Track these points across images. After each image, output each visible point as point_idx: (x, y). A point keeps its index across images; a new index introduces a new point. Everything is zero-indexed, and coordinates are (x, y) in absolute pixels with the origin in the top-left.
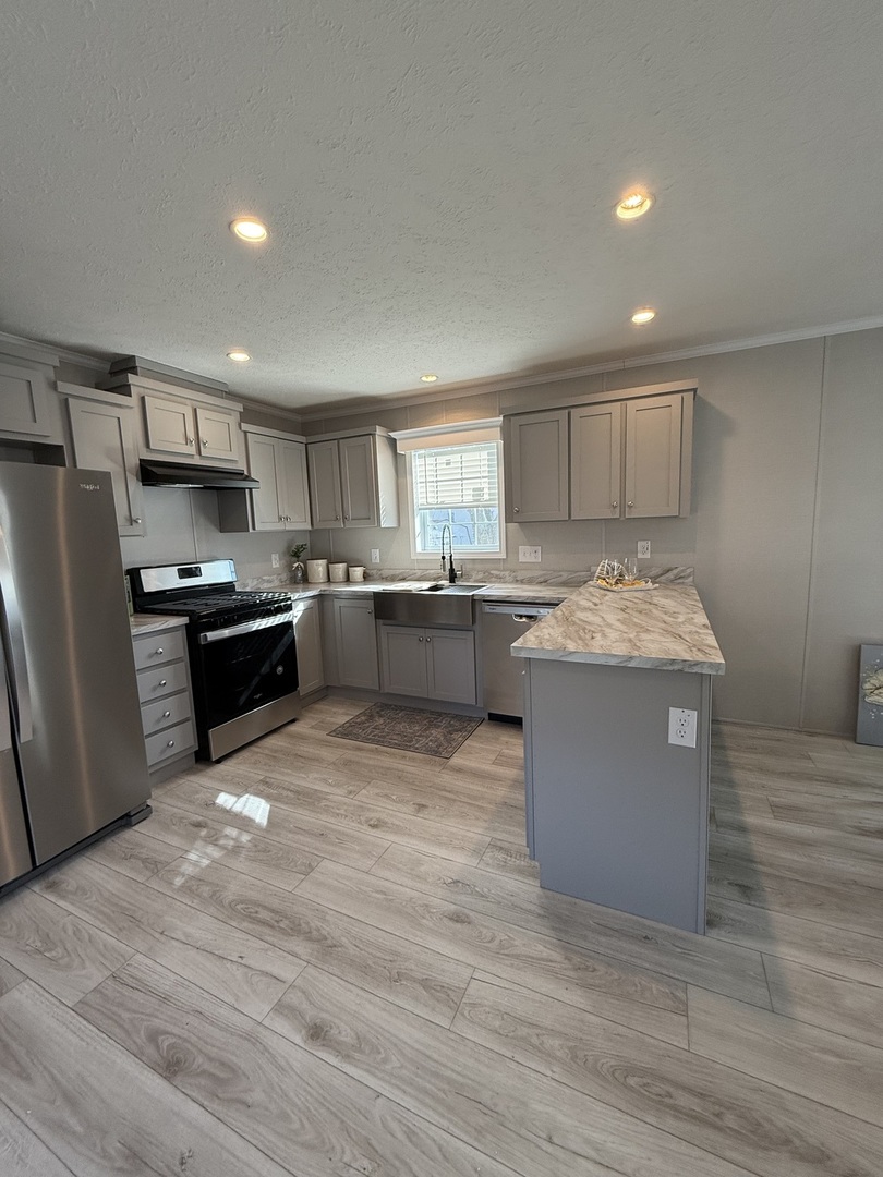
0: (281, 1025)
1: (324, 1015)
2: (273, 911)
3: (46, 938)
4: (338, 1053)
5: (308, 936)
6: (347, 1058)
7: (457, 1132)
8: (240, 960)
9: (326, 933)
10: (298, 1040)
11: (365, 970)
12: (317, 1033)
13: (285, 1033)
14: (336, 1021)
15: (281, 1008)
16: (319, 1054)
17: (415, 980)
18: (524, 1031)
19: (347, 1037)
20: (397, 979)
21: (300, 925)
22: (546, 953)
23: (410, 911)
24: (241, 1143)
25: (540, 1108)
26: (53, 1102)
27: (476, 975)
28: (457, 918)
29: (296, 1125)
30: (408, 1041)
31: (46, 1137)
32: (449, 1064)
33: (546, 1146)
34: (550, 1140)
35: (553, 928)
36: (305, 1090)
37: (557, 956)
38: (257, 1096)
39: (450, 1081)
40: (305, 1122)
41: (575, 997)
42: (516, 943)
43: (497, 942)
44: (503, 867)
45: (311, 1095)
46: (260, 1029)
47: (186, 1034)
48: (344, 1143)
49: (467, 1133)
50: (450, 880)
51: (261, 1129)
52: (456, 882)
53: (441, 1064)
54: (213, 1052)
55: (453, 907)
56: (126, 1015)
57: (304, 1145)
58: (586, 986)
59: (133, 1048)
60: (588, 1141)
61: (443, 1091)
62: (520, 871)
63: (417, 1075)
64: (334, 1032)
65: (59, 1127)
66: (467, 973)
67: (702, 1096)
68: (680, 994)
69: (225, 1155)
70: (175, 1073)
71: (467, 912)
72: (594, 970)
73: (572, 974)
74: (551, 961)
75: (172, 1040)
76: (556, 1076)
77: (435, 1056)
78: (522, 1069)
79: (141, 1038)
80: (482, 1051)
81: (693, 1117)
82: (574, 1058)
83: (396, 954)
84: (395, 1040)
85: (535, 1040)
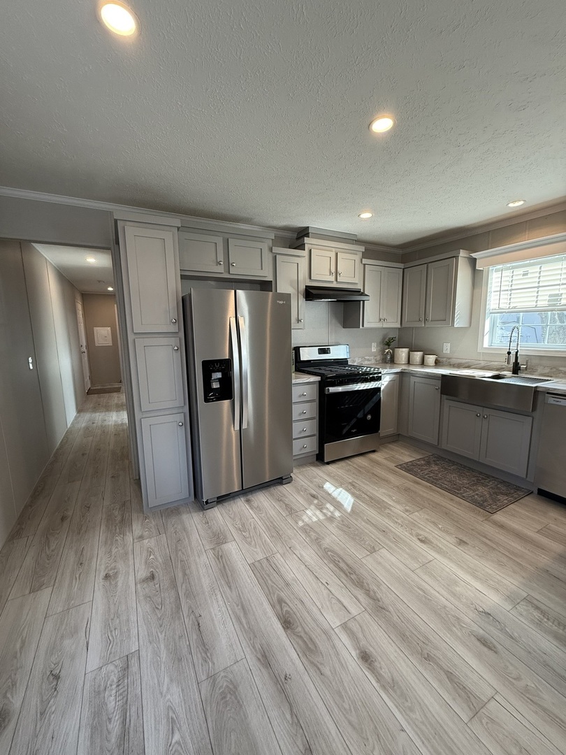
0: (344, 638)
1: (371, 649)
2: (348, 565)
3: (243, 525)
4: (378, 681)
5: (368, 592)
6: (383, 687)
8: (326, 585)
9: (379, 597)
10: (354, 653)
11: (403, 637)
12: (365, 657)
13: (346, 643)
14: (379, 658)
15: (345, 626)
16: (366, 673)
17: (441, 668)
19: (385, 672)
20: (428, 658)
21: (363, 583)
23: (444, 615)
24: (315, 691)
26: (238, 606)
27: (496, 697)
28: (484, 642)
29: (347, 707)
30: (431, 709)
31: (234, 621)
36: (355, 689)
38: (327, 671)
40: (352, 708)
45: (358, 696)
46: (332, 632)
47: (295, 610)
48: (376, 742)
51: (326, 692)
54: (307, 629)
55: (481, 631)
56: (270, 582)
57: (350, 723)
59: (272, 602)
63: (434, 738)
64: (376, 664)
65: (238, 619)
69: (306, 692)
70: (288, 628)
71: (495, 643)
75: (289, 609)
77: (452, 735)
79: (275, 598)
83: (428, 639)
84: (420, 701)
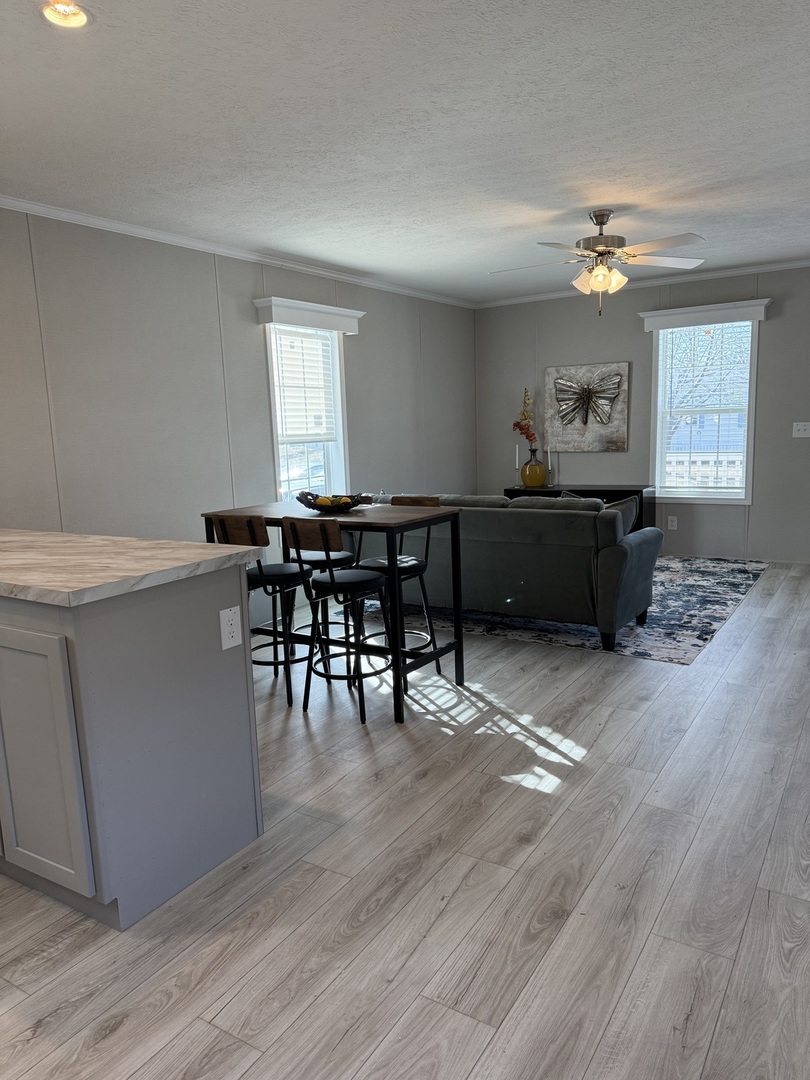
7: (367, 1054)
18: (293, 984)
22: (216, 947)
25: (364, 985)
32: (302, 1055)
33: (393, 985)
34: (390, 982)
35: (190, 933)
37: (225, 939)
39: (320, 1056)
41: (277, 935)
42: (187, 970)
43: (174, 991)
44: (55, 963)
49: (369, 1045)
50: (28, 1033)
52: (39, 1024)
53: (298, 1065)
58: (271, 923)
60: (396, 957)
61: (327, 1063)
62: (79, 947)
66: (200, 1026)
67: (384, 884)
68: (307, 867)
72: (258, 914)
73: (251, 932)
74: (229, 945)
76: (343, 966)
78: (329, 991)
80: (300, 1022)
81: (396, 892)
82: (332, 950)
85: (305, 976)
